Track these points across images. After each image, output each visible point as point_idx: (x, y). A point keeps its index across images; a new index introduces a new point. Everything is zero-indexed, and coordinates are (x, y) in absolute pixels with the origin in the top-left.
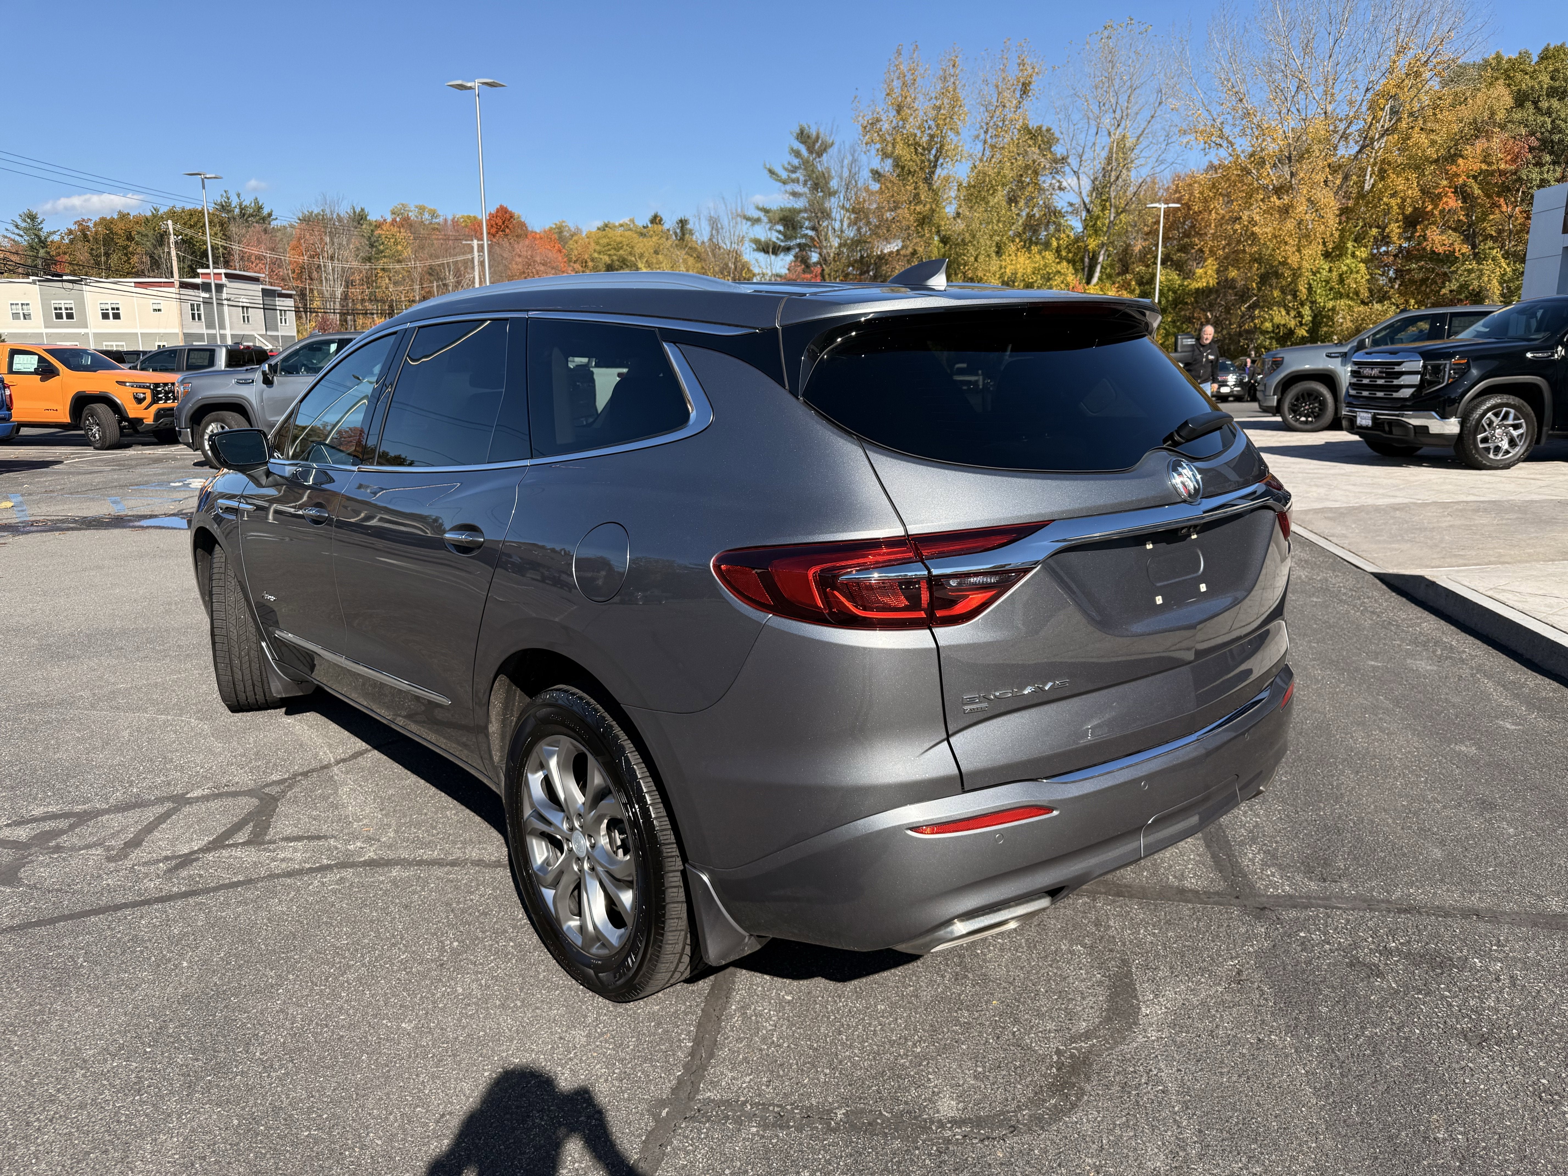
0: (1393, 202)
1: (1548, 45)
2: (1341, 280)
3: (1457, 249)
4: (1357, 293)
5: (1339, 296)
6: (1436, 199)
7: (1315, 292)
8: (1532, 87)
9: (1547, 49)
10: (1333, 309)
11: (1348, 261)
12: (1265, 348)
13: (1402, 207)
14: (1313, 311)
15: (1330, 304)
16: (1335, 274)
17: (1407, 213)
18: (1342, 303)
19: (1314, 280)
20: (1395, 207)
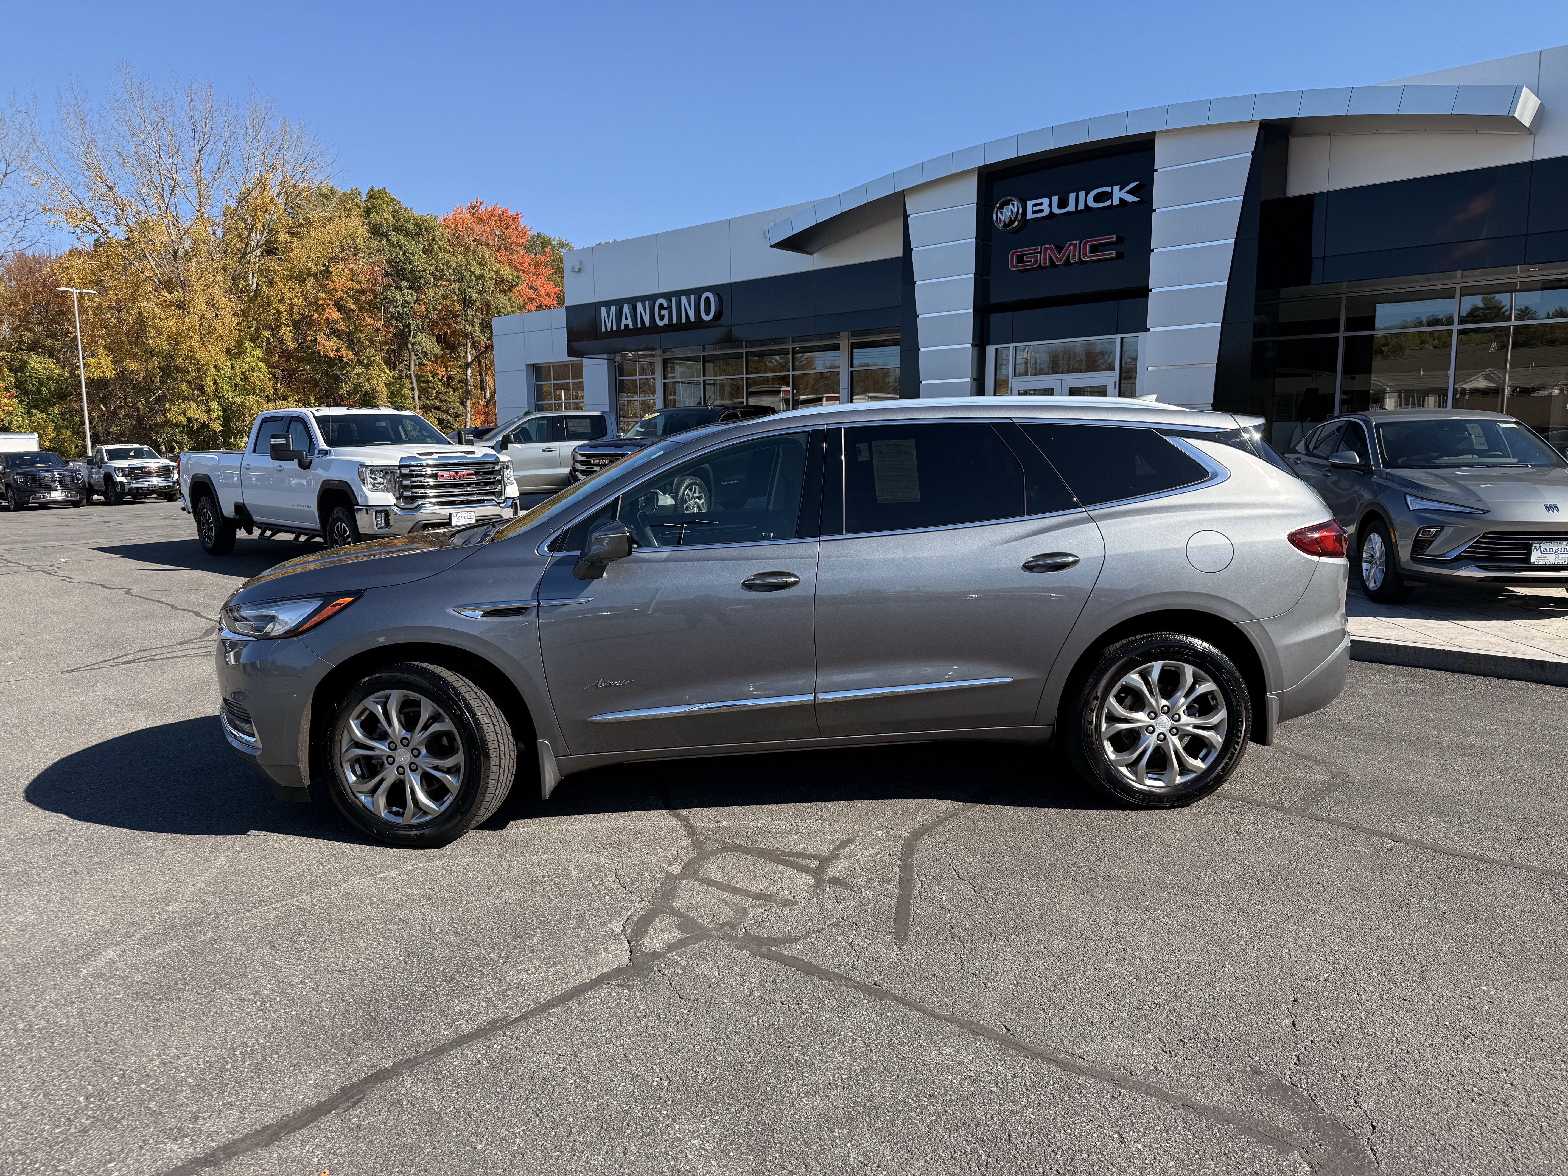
0: (282, 308)
1: (373, 187)
2: (245, 378)
3: (345, 355)
4: (262, 389)
5: (245, 392)
6: (320, 309)
7: (222, 388)
8: (381, 223)
9: (372, 190)
10: (243, 404)
11: (248, 360)
12: (177, 443)
13: (290, 312)
14: (221, 405)
15: (238, 400)
16: (238, 372)
17: (296, 319)
18: (250, 400)
19: (219, 377)
20: (285, 313)
